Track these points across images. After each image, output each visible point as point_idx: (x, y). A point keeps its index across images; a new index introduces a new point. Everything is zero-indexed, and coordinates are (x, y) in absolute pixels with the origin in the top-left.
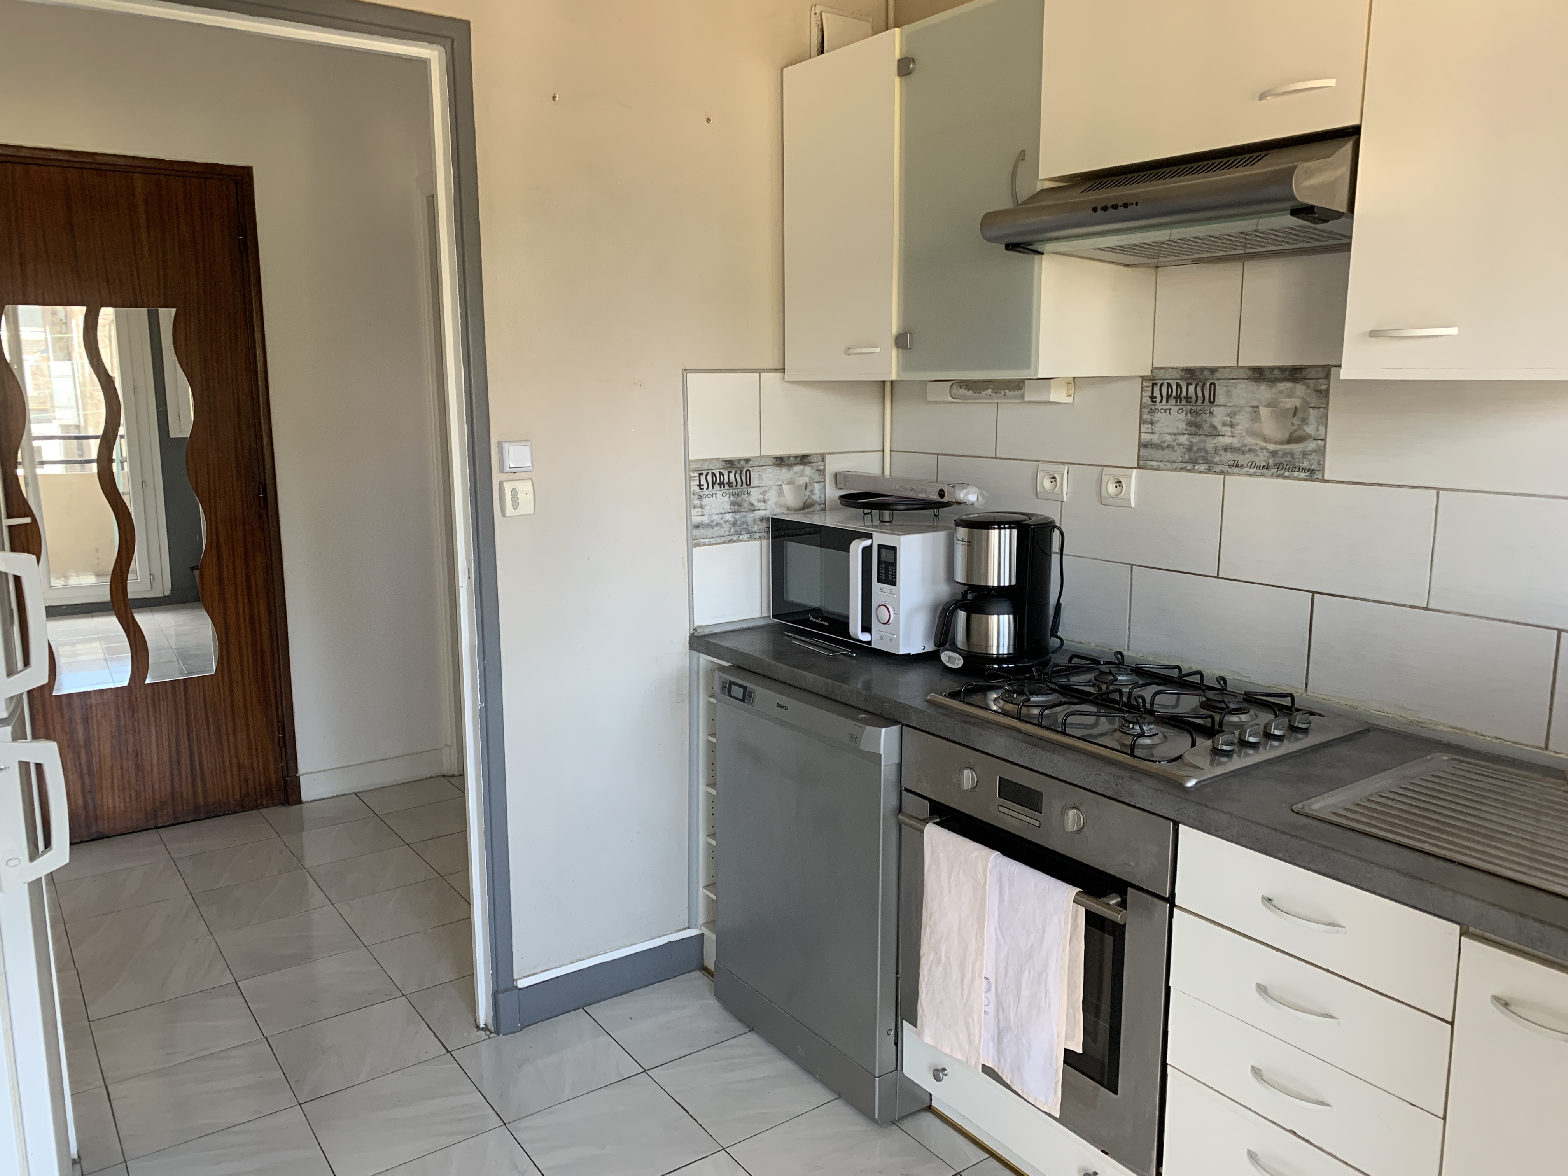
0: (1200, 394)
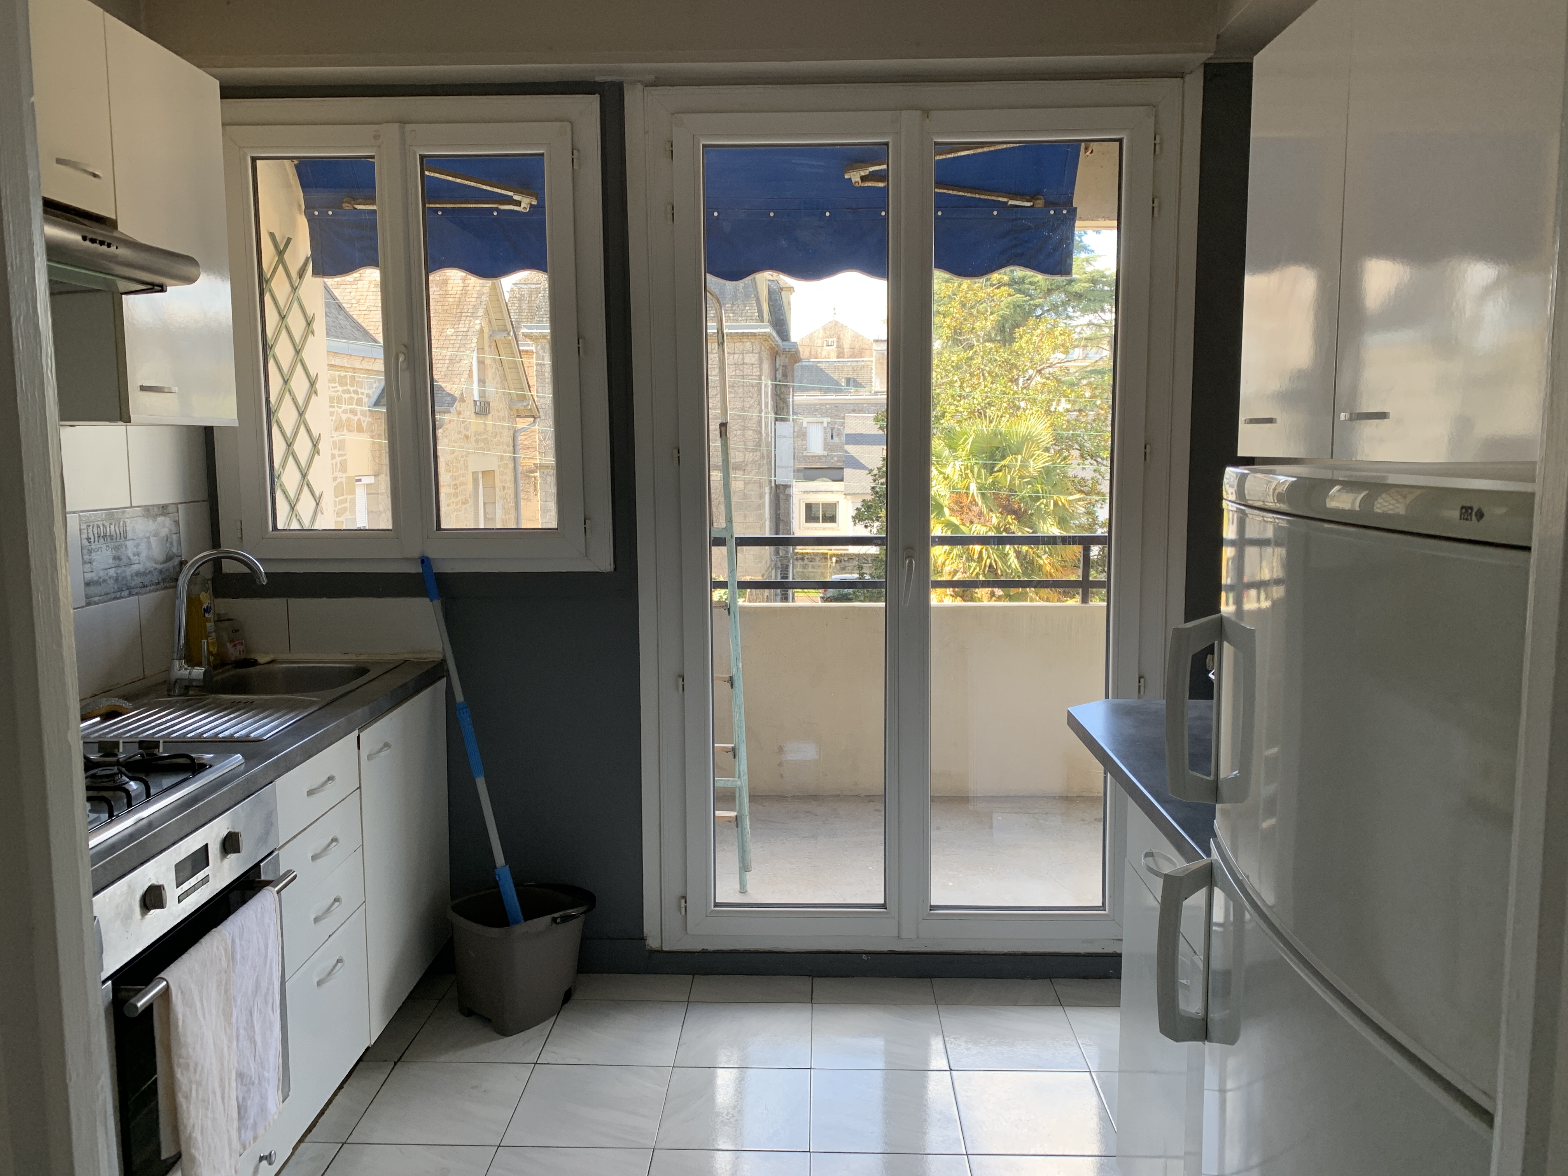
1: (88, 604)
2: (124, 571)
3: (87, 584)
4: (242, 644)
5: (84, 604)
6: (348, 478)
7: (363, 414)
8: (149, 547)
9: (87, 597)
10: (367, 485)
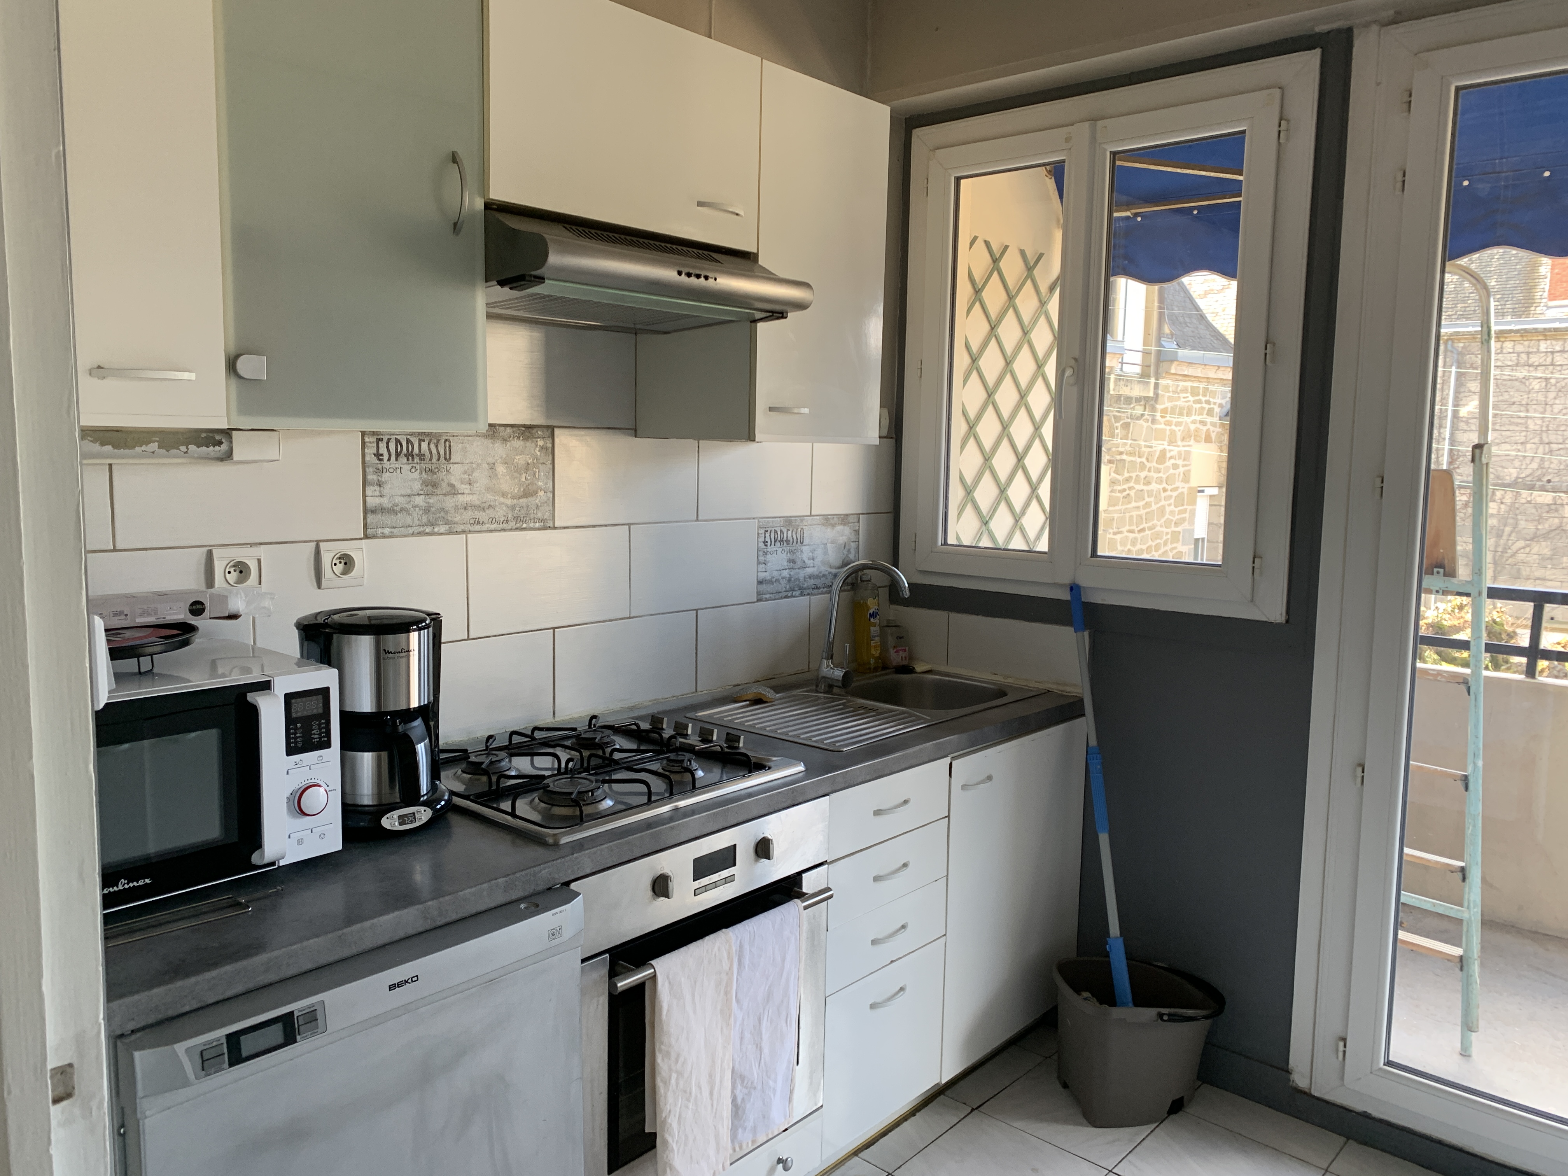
0: (434, 451)
1: (759, 600)
2: (798, 573)
3: (760, 583)
4: (905, 650)
5: (756, 600)
6: (1190, 488)
7: (1213, 424)
8: (826, 553)
9: (759, 593)
10: (1211, 496)
